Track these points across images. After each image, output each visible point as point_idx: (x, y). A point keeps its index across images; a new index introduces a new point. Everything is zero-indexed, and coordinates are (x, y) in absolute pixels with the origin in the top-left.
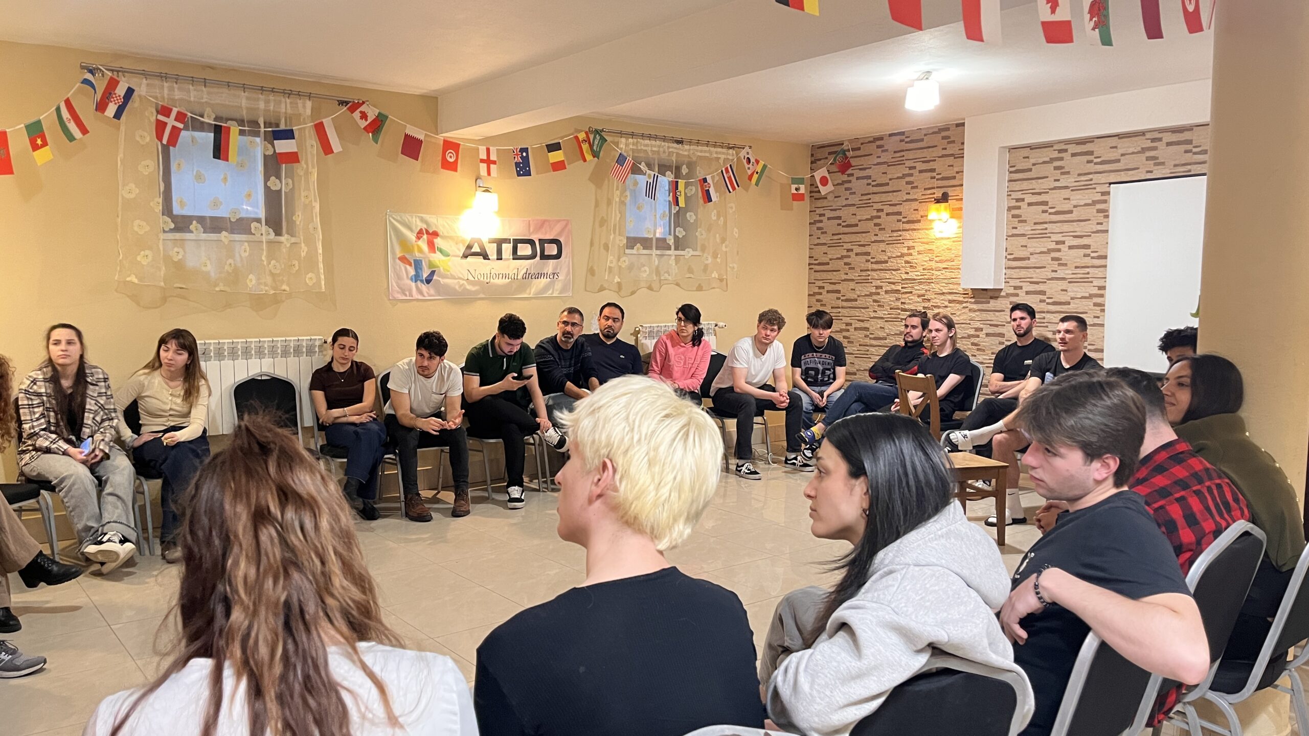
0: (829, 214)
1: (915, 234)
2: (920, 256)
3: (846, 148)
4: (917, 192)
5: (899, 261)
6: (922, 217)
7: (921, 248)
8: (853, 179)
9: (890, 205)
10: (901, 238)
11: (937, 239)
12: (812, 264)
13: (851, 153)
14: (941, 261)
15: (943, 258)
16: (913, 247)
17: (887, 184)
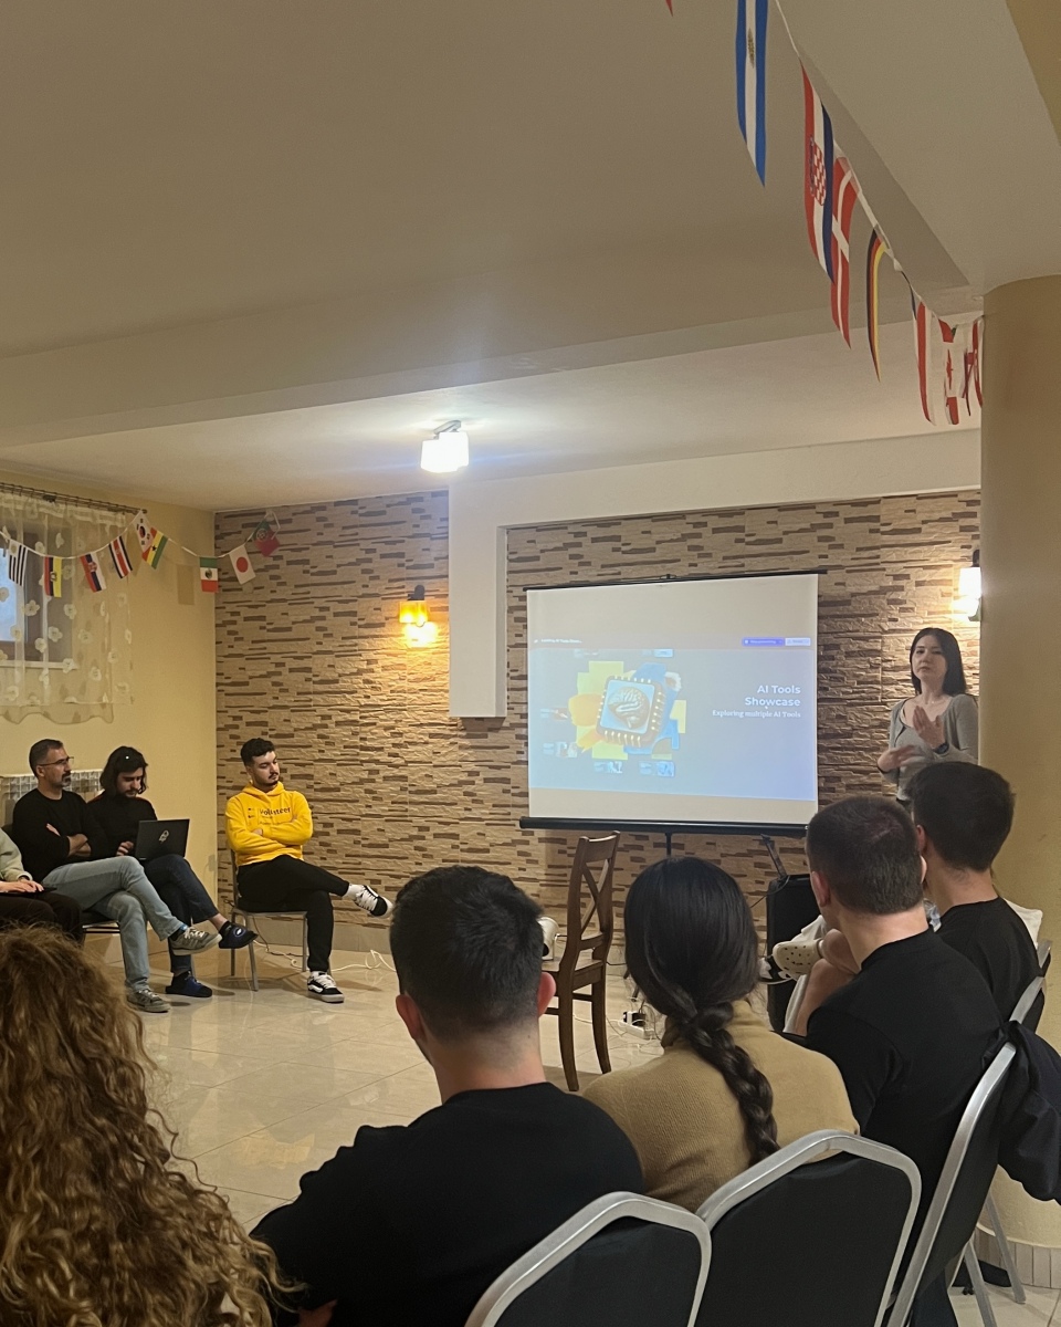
0: (245, 612)
1: (377, 643)
2: (385, 673)
3: (271, 519)
4: (381, 585)
5: (354, 680)
6: (387, 619)
7: (388, 662)
8: (282, 563)
9: (339, 602)
10: (356, 648)
11: (409, 650)
12: (222, 684)
13: (279, 527)
14: (417, 681)
15: (419, 676)
16: (376, 661)
17: (334, 572)
